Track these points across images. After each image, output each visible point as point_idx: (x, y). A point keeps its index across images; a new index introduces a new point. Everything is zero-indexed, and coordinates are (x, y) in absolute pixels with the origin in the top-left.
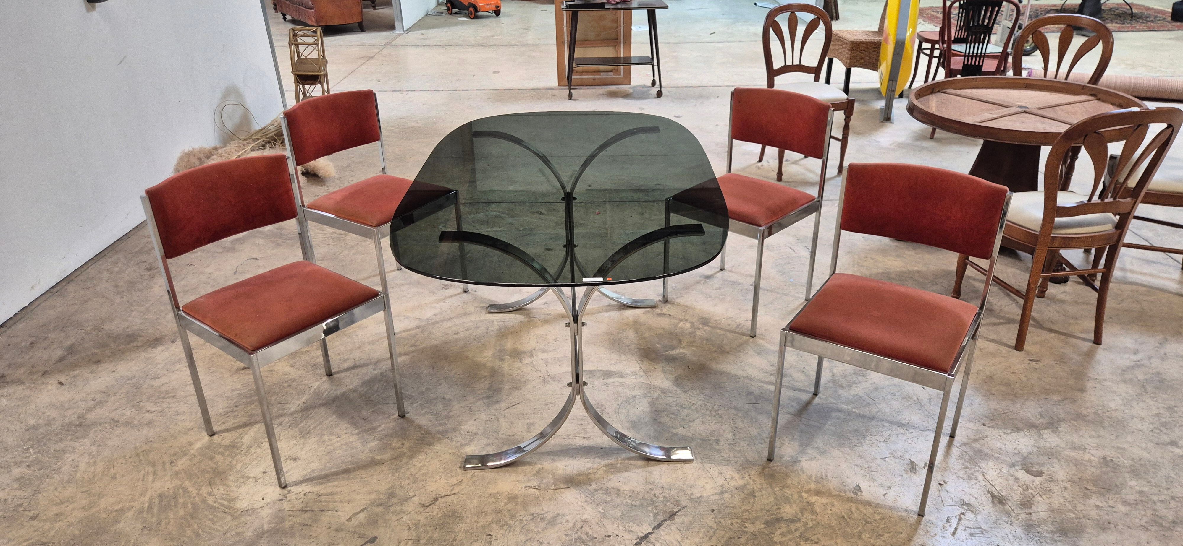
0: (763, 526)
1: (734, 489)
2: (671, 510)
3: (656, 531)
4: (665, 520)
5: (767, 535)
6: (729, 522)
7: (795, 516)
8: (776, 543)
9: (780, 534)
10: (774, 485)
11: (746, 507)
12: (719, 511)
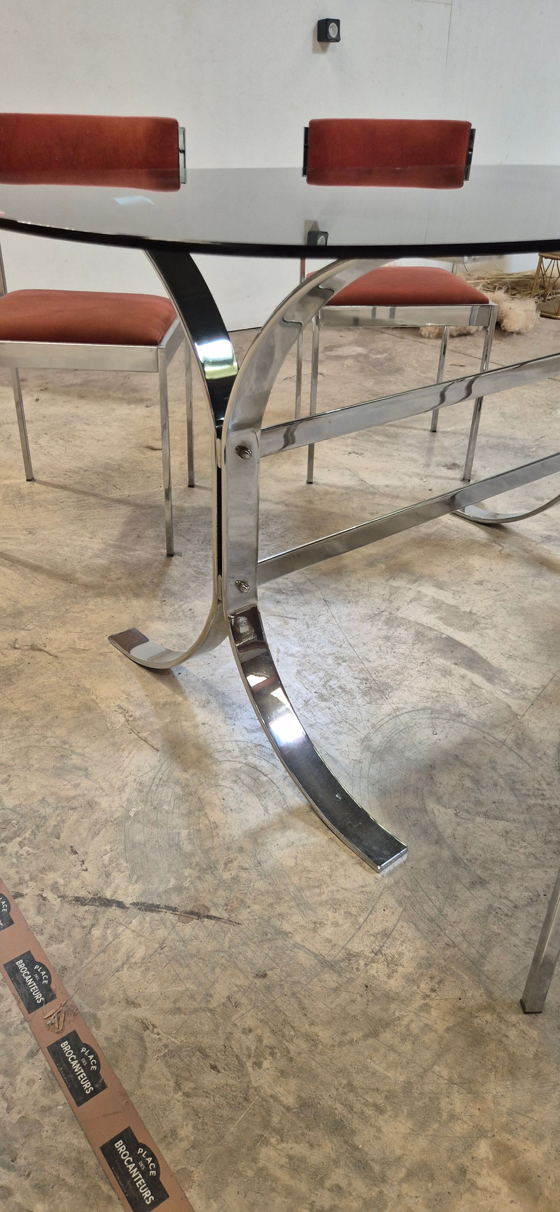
0: (290, 1101)
1: (360, 981)
2: (209, 904)
3: (134, 911)
4: (174, 910)
5: (266, 1125)
6: (251, 1022)
7: (385, 1163)
8: (255, 1160)
9: (291, 1158)
10: (450, 1058)
11: (324, 1035)
12: (268, 989)
